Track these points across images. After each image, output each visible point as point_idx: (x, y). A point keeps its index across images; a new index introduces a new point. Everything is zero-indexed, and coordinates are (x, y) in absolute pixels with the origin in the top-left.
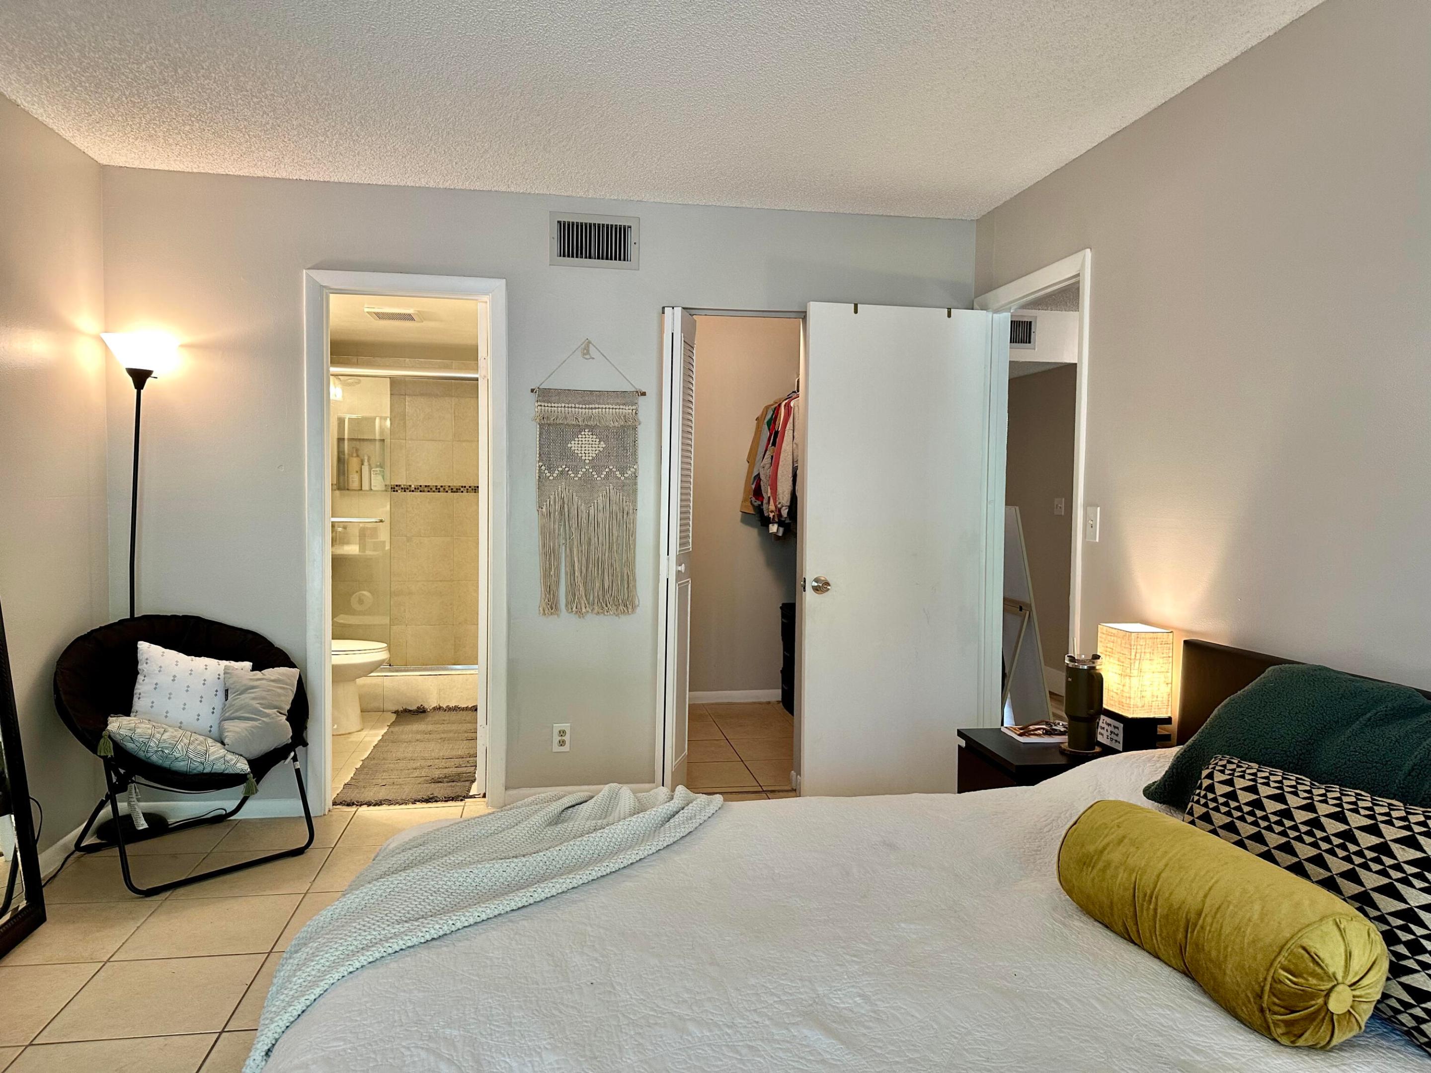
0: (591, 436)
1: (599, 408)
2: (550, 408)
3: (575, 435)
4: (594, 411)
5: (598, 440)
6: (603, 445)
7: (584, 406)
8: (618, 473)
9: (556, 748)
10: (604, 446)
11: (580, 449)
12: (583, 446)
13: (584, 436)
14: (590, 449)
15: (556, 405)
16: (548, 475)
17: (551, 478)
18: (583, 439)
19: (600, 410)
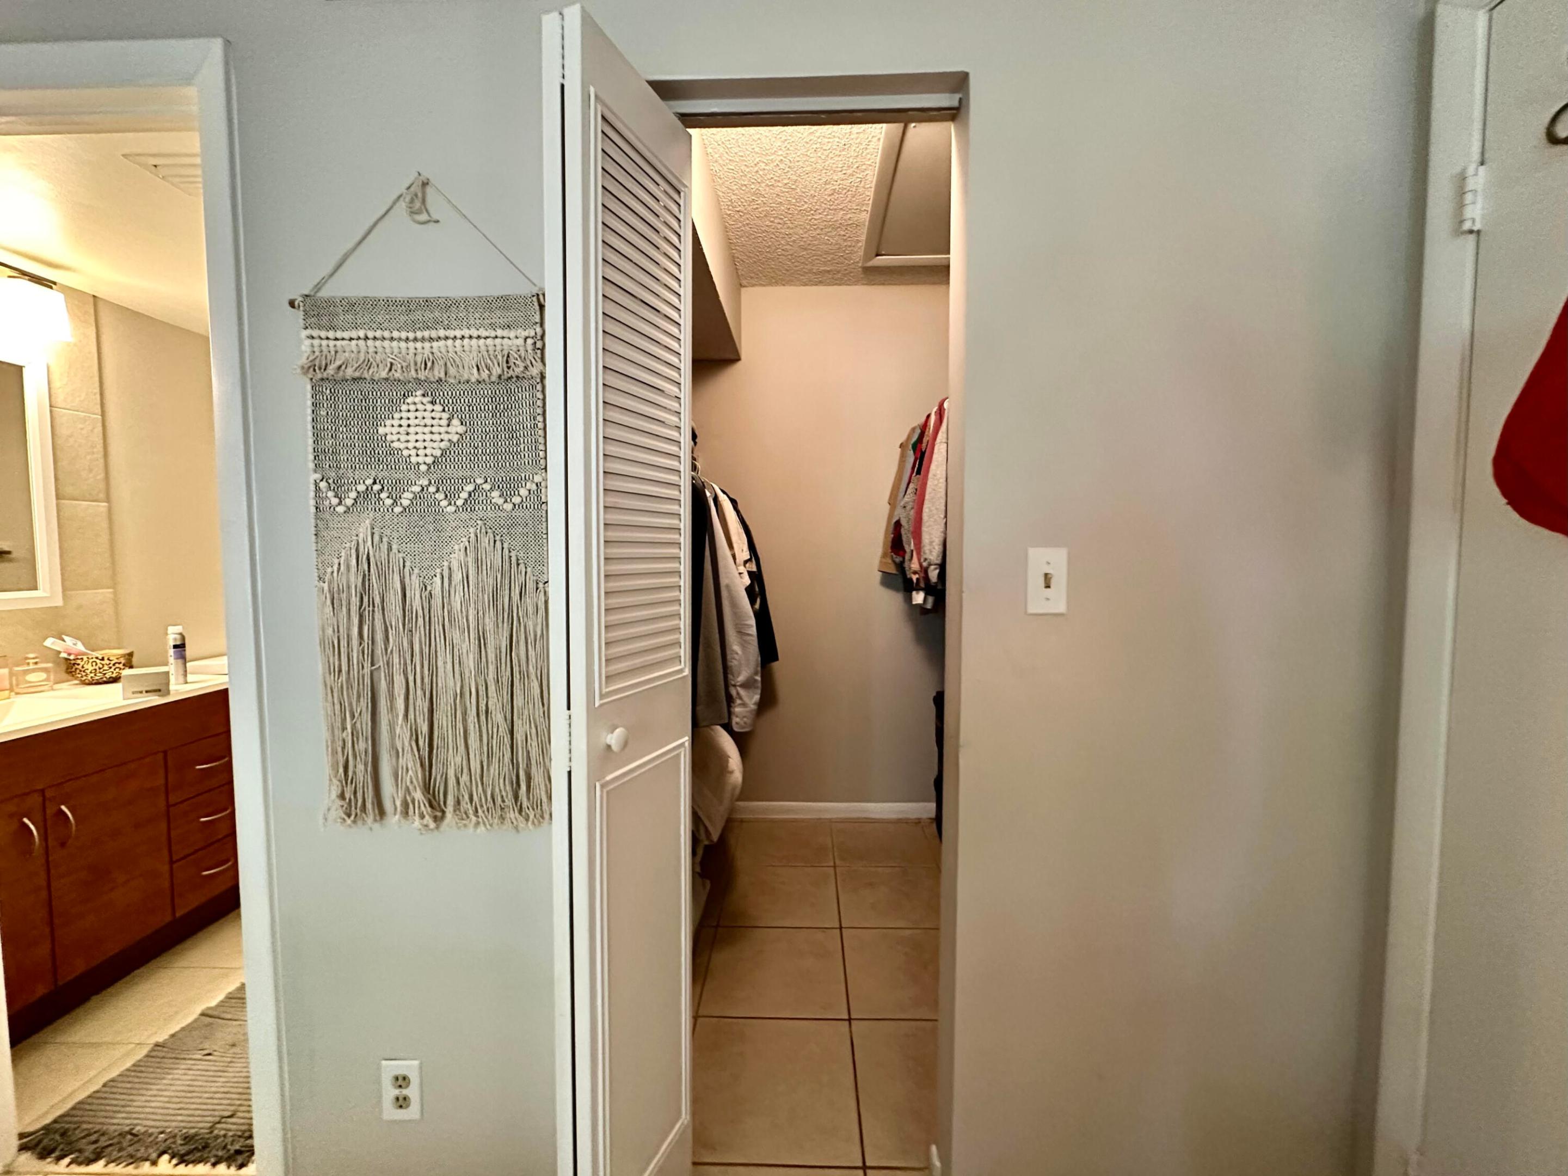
0: (429, 407)
1: (447, 338)
2: (332, 343)
3: (394, 406)
4: (435, 344)
5: (445, 416)
6: (457, 426)
7: (411, 335)
8: (496, 494)
9: (390, 1113)
10: (461, 429)
11: (403, 438)
12: (412, 430)
13: (412, 408)
14: (428, 437)
15: (346, 335)
16: (335, 501)
17: (340, 509)
18: (411, 415)
19: (450, 342)
